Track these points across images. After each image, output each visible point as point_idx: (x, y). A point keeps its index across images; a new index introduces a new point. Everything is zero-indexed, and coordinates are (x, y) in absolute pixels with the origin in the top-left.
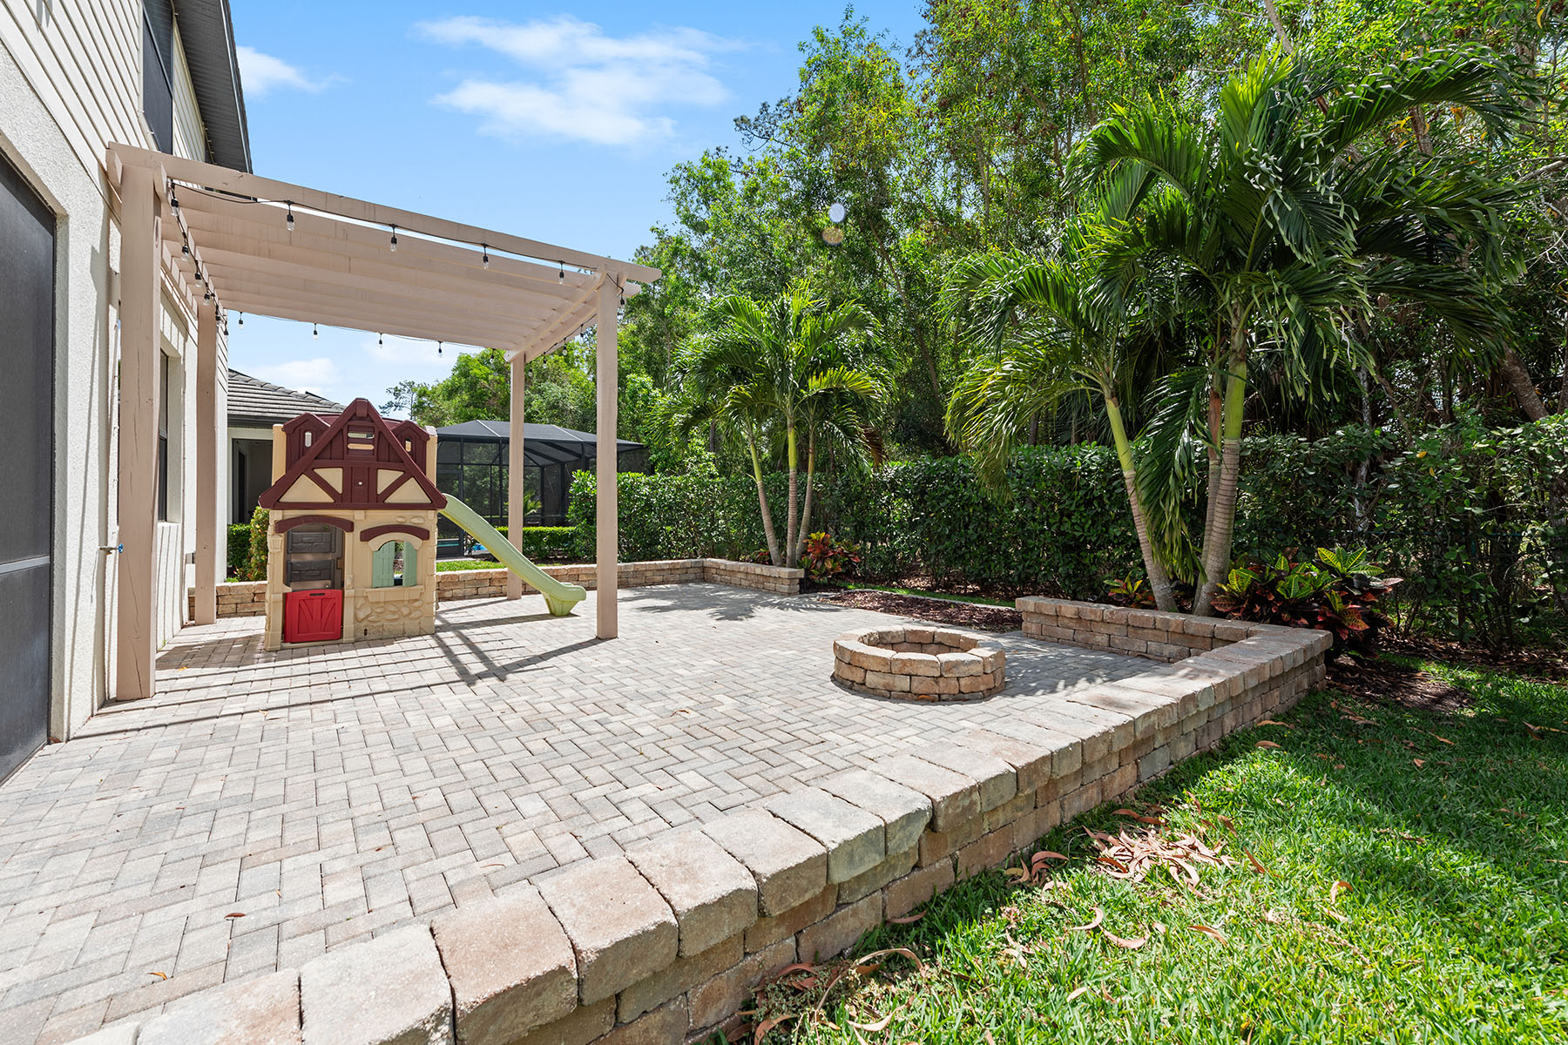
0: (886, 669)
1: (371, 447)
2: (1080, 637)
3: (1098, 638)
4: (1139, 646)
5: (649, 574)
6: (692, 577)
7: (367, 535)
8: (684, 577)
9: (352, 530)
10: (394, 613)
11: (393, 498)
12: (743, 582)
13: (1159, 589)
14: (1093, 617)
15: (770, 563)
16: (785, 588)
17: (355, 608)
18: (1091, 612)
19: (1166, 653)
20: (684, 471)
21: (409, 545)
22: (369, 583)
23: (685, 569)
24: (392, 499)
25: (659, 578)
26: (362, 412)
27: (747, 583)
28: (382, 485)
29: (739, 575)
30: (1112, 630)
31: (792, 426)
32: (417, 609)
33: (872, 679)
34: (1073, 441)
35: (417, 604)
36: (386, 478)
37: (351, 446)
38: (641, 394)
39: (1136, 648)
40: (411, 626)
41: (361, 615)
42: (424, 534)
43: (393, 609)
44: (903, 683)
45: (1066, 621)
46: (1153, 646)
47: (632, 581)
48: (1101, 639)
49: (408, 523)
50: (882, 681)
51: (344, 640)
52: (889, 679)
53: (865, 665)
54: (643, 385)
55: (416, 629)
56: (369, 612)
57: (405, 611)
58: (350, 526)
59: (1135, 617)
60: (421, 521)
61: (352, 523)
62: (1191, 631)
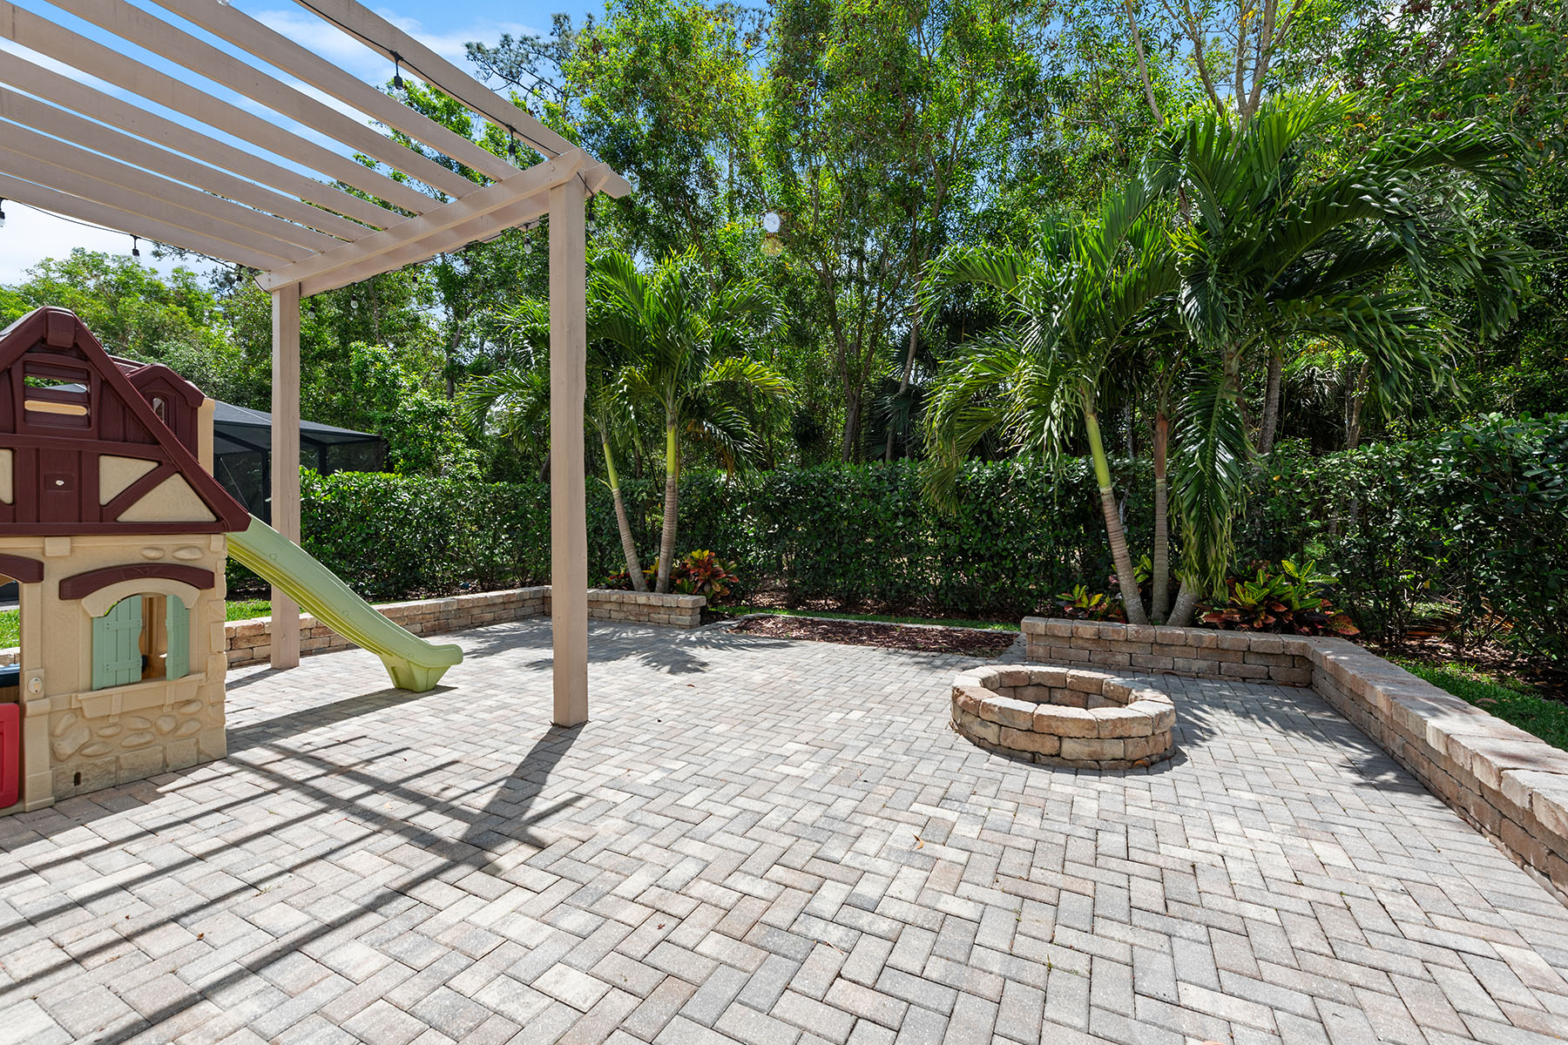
0: (1094, 734)
1: (81, 411)
2: (1096, 658)
3: (1119, 658)
4: (1166, 663)
5: (476, 612)
6: (529, 611)
7: (77, 587)
8: (520, 613)
9: (40, 578)
10: (140, 732)
11: (135, 513)
12: (614, 615)
13: (1132, 602)
14: (1116, 637)
15: (630, 587)
16: (686, 619)
17: (52, 734)
18: (1114, 631)
19: (1194, 668)
20: (437, 472)
21: (177, 600)
22: (84, 681)
23: (522, 600)
24: (132, 515)
25: (489, 616)
26: (55, 337)
27: (622, 615)
28: (109, 489)
29: (608, 606)
30: (1134, 648)
31: (673, 422)
32: (192, 718)
33: (1069, 748)
34: (888, 454)
35: (192, 708)
36: (116, 474)
37: (31, 405)
38: (373, 369)
39: (1161, 665)
40: (179, 752)
41: (66, 748)
42: (201, 579)
43: (140, 725)
44: (1117, 749)
45: (1080, 642)
46: (1180, 663)
47: (454, 622)
48: (1122, 659)
49: (168, 560)
50: (1087, 750)
51: (28, 804)
52: (1096, 746)
53: (1061, 731)
54: (377, 358)
55: (192, 758)
56: (85, 738)
57: (166, 725)
58: (34, 571)
59: (1164, 634)
60: (197, 555)
61: (41, 565)
62: (1225, 646)
